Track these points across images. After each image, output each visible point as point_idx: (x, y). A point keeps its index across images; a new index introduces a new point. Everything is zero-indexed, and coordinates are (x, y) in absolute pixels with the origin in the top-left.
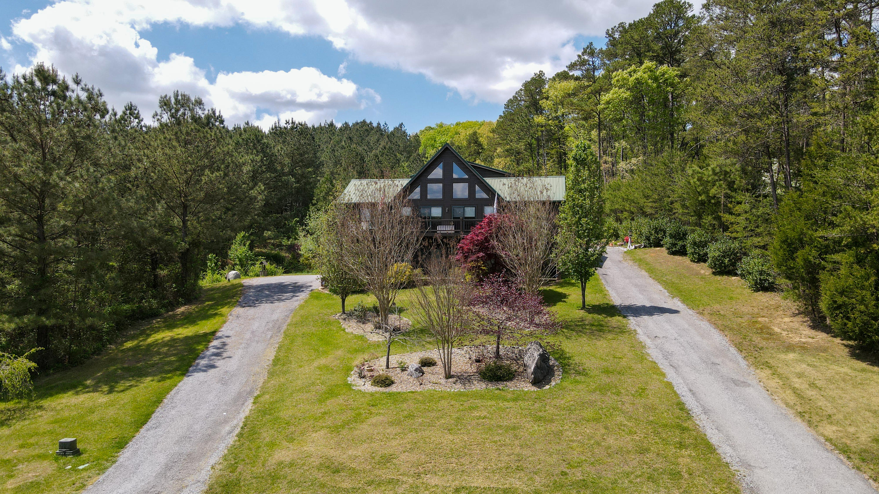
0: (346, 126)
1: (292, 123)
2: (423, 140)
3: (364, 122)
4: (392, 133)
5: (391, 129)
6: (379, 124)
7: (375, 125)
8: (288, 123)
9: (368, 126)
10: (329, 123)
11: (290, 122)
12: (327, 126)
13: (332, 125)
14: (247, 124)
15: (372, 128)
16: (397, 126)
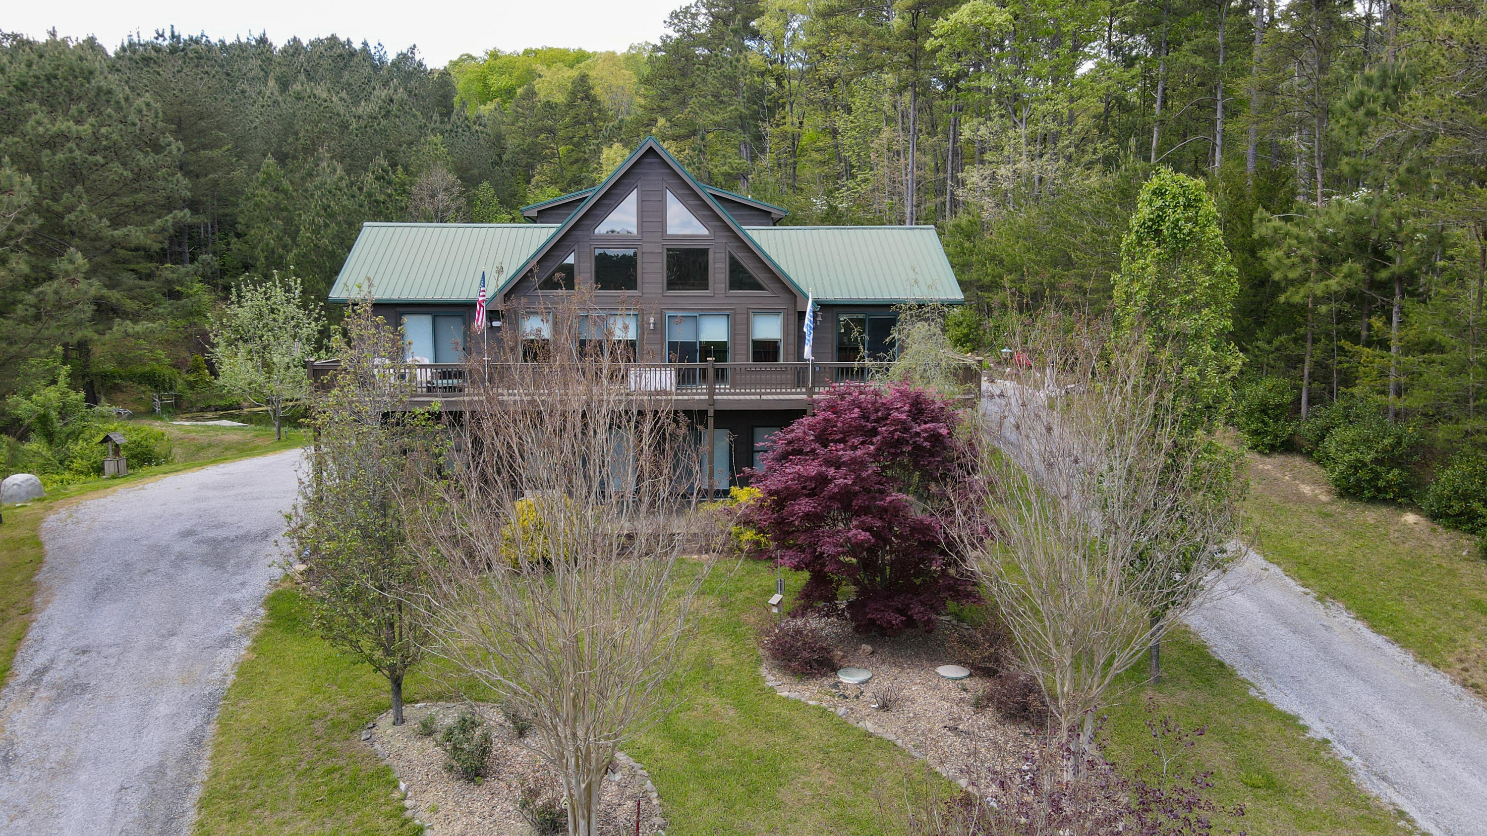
0: (295, 46)
1: (173, 36)
2: (460, 83)
3: (333, 38)
4: (394, 64)
5: (391, 57)
6: (365, 44)
7: (357, 45)
8: (162, 36)
9: (344, 46)
10: (257, 37)
11: (168, 34)
12: (254, 43)
13: (263, 41)
14: (53, 34)
15: (353, 54)
16: (405, 51)
